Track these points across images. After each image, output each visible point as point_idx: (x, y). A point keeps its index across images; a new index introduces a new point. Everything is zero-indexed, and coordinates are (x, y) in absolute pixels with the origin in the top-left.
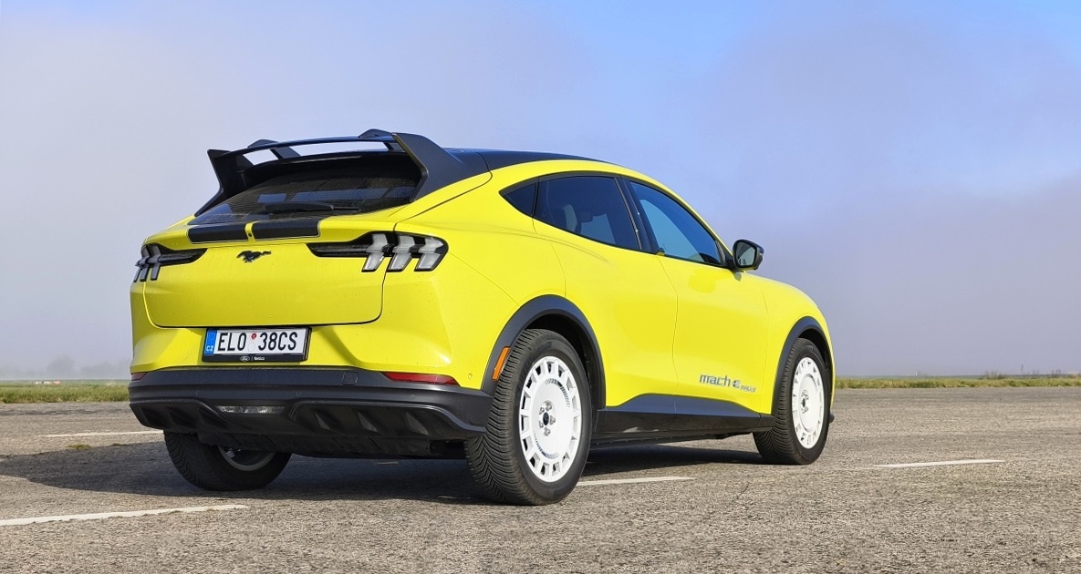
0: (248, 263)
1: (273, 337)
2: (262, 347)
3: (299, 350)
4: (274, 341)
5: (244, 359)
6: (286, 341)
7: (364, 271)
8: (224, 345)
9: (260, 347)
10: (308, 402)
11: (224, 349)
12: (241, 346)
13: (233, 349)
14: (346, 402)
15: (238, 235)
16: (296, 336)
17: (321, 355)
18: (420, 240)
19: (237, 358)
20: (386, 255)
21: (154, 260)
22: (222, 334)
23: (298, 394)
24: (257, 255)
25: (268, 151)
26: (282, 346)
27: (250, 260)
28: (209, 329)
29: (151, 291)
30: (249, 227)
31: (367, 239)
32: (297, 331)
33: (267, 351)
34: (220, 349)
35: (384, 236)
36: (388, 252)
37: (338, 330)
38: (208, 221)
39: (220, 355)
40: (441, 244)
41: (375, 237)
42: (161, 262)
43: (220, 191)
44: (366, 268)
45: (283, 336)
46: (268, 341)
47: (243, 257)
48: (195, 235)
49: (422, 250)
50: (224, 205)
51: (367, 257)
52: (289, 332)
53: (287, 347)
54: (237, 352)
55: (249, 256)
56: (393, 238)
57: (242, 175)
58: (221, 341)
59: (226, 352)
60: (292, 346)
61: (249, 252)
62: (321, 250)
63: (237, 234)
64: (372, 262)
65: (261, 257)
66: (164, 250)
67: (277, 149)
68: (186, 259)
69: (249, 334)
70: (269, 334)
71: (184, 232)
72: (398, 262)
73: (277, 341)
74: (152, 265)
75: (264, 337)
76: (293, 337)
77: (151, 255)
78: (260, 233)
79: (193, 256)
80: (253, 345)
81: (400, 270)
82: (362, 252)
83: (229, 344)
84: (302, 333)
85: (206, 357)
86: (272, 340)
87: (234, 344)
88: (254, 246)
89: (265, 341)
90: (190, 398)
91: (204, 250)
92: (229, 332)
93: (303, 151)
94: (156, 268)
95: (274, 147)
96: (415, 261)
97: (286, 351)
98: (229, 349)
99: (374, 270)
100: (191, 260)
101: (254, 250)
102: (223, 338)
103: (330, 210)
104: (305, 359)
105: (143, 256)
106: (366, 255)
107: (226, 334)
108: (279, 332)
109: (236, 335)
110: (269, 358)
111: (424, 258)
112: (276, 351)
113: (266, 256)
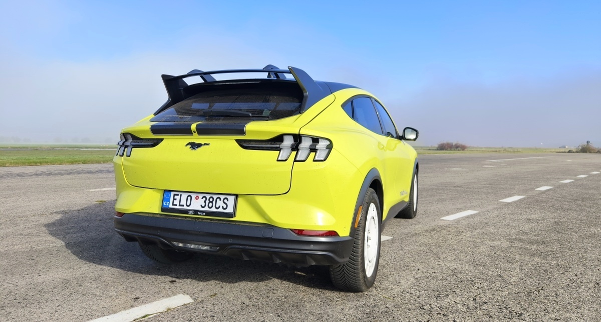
0: (193, 151)
1: (211, 200)
2: (203, 205)
3: (230, 210)
4: (212, 202)
5: (190, 212)
6: (220, 203)
7: (278, 161)
8: (176, 202)
9: (201, 206)
10: (238, 246)
11: (176, 205)
12: (188, 204)
13: (183, 206)
14: (265, 249)
15: (187, 131)
16: (228, 200)
17: (245, 214)
18: (316, 140)
19: (186, 212)
20: (293, 150)
21: (128, 143)
22: (175, 195)
23: (230, 241)
24: (199, 145)
25: (199, 77)
26: (217, 206)
27: (195, 149)
28: (165, 191)
29: (126, 163)
30: (194, 127)
31: (280, 138)
32: (228, 197)
33: (206, 209)
34: (173, 205)
35: (292, 137)
36: (295, 148)
37: (259, 199)
38: (163, 119)
39: (174, 209)
40: (328, 143)
41: (285, 137)
42: (133, 145)
43: (169, 100)
44: (280, 159)
45: (218, 200)
46: (207, 202)
47: (189, 146)
48: (155, 130)
49: (317, 147)
50: (171, 109)
51: (280, 151)
52: (222, 197)
53: (221, 207)
54: (185, 207)
55: (194, 146)
56: (298, 138)
57: (182, 91)
58: (174, 199)
59: (178, 207)
60: (225, 207)
61: (194, 143)
62: (245, 144)
63: (185, 131)
64: (283, 154)
65: (202, 147)
66: (135, 138)
67: (204, 76)
68: (149, 145)
69: (194, 196)
70: (208, 198)
71: (147, 126)
72: (302, 155)
73: (214, 202)
74: (127, 146)
75: (204, 199)
76: (225, 201)
77: (126, 140)
78: (201, 131)
79: (155, 143)
80: (197, 204)
81: (304, 161)
82: (277, 148)
83: (179, 202)
84: (232, 199)
85: (164, 209)
86: (210, 202)
87: (183, 202)
88: (197, 139)
89: (205, 202)
90: (154, 235)
91: (162, 140)
92: (180, 194)
93: (218, 77)
94: (129, 149)
95: (202, 74)
96: (313, 154)
97: (221, 210)
98: (180, 205)
99: (286, 160)
100: (153, 146)
101: (197, 142)
102: (176, 197)
103: (249, 116)
104: (235, 216)
105: (121, 140)
106: (279, 149)
107: (178, 195)
108: (215, 197)
109: (184, 196)
110: (208, 213)
111: (318, 152)
112: (214, 209)
113: (206, 146)
